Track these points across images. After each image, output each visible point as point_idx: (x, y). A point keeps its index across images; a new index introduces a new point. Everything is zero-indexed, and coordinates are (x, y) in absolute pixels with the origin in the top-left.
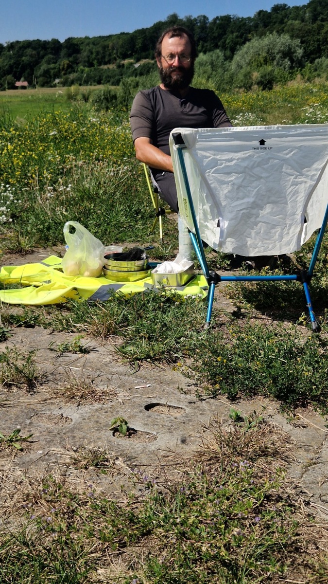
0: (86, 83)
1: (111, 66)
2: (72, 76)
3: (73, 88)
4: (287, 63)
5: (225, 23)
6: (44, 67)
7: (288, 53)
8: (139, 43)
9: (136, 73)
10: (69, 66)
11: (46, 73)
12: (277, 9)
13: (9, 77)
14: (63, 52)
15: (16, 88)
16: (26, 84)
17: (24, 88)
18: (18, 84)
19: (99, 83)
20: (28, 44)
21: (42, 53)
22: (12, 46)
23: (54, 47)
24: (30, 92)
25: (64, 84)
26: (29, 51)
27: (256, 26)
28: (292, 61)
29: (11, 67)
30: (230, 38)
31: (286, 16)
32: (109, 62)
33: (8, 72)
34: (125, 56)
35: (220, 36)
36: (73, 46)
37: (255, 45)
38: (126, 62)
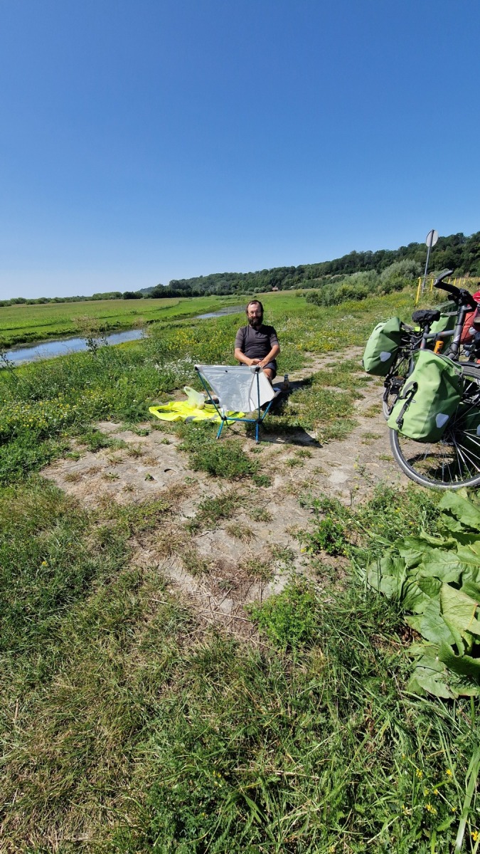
0: (307, 287)
1: (319, 279)
2: (299, 284)
3: (299, 290)
4: (412, 275)
5: (381, 254)
6: (286, 280)
7: (413, 271)
8: (334, 267)
9: (331, 282)
10: (299, 280)
11: (288, 283)
12: (411, 245)
13: (270, 286)
14: (296, 273)
15: (272, 291)
16: (277, 289)
17: (276, 291)
18: (274, 289)
19: (313, 287)
20: (280, 270)
21: (286, 273)
22: (272, 271)
23: (292, 271)
24: (279, 292)
25: (295, 288)
26: (280, 273)
27: (399, 255)
28: (414, 274)
29: (271, 281)
30: (383, 262)
31: (417, 249)
32: (319, 277)
33: (270, 283)
34: (327, 273)
35: (378, 262)
36: (301, 270)
37: (396, 266)
38: (327, 276)
